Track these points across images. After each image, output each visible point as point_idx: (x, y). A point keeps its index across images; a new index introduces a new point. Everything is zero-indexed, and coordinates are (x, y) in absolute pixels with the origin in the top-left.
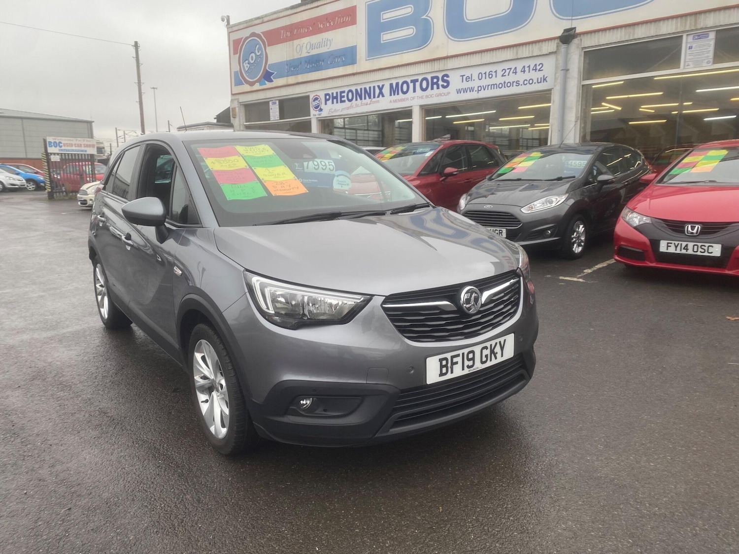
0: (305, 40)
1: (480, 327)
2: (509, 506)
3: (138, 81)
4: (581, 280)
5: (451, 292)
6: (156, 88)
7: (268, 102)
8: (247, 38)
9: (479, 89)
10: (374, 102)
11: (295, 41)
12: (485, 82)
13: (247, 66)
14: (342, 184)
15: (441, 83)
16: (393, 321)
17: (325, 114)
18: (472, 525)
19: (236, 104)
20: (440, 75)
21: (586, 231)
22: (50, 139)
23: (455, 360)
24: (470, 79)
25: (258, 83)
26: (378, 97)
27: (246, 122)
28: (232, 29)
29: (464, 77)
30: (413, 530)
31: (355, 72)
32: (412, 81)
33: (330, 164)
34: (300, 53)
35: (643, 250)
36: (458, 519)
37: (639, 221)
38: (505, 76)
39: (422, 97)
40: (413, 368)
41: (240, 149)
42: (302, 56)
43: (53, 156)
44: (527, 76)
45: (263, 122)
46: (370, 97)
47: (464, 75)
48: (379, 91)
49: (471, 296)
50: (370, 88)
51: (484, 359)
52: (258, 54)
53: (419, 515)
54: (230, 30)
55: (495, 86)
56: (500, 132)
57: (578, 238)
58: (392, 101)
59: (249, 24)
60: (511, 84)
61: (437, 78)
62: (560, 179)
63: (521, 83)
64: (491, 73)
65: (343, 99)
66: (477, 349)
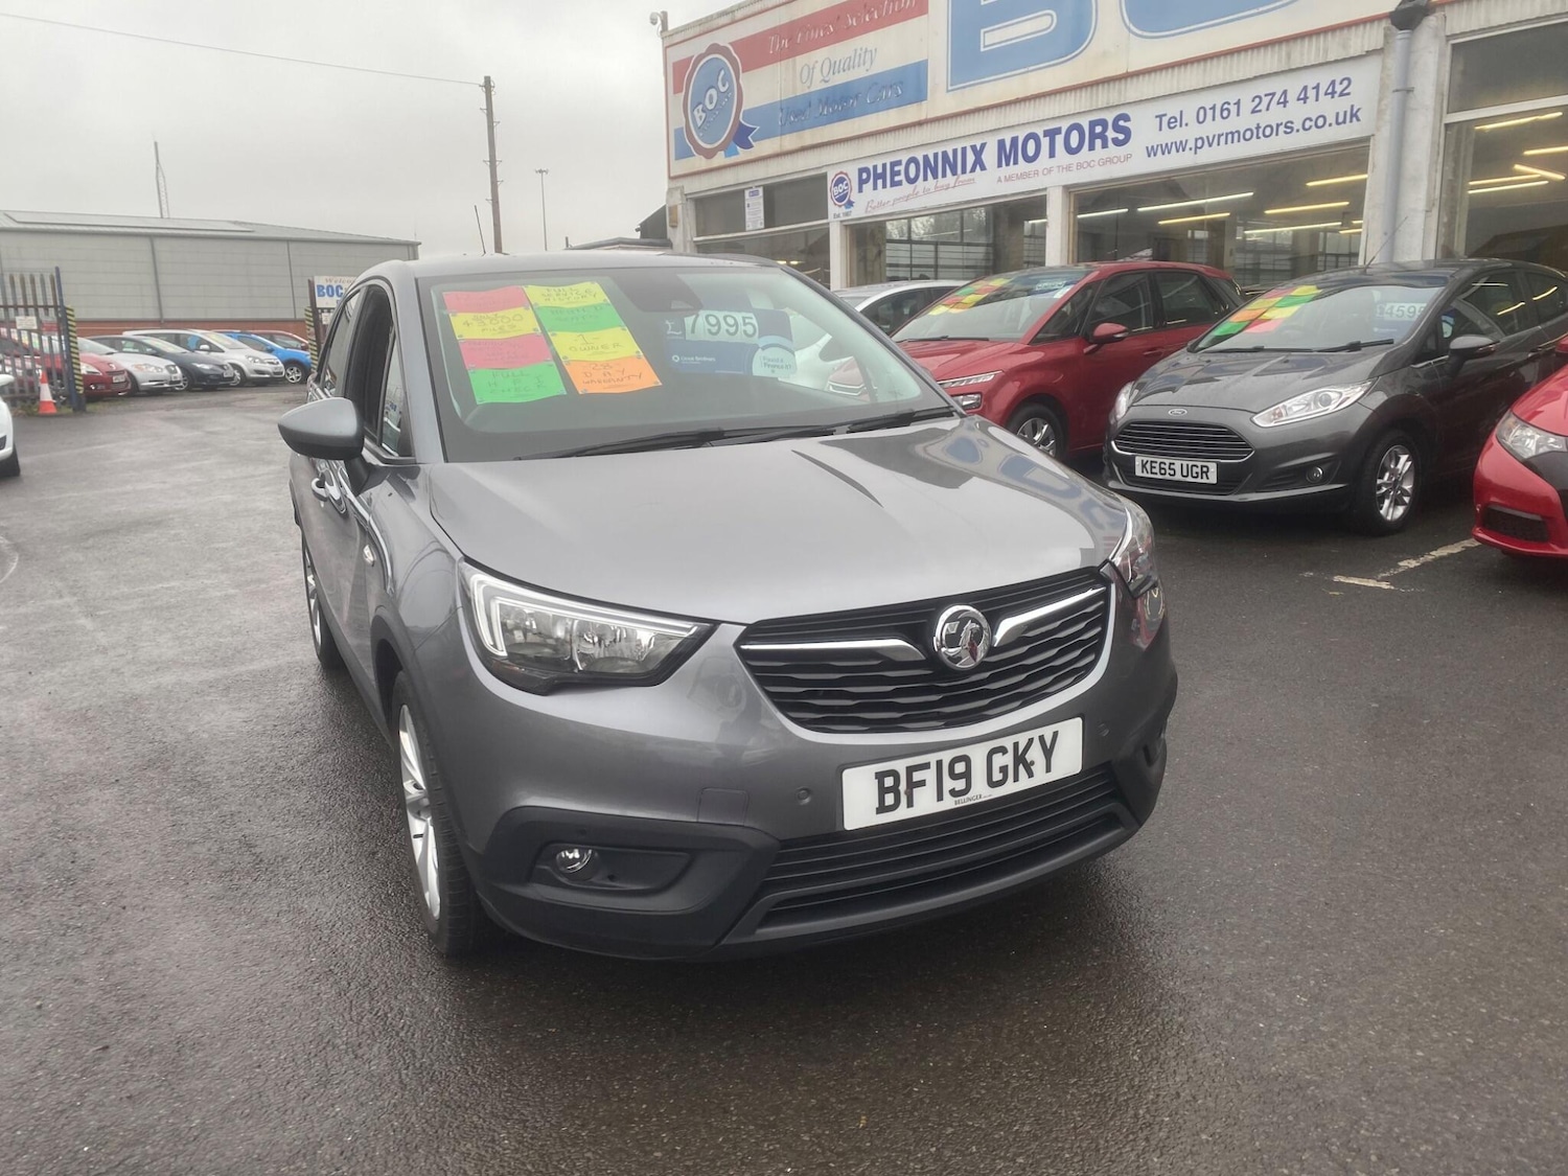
0: (820, 55)
1: (986, 702)
2: (1027, 1128)
3: (490, 156)
4: (1385, 585)
5: (913, 619)
6: (546, 172)
7: (743, 191)
8: (701, 57)
9: (1201, 143)
10: (964, 183)
11: (798, 58)
12: (1211, 128)
13: (701, 117)
14: (774, 366)
15: (1111, 134)
16: (762, 682)
17: (859, 212)
18: (922, 1168)
19: (677, 199)
20: (1110, 117)
21: (1417, 470)
22: (320, 281)
23: (917, 776)
24: (1178, 124)
25: (723, 152)
26: (973, 170)
27: (698, 236)
28: (671, 39)
29: (1165, 120)
30: (781, 1166)
31: (923, 117)
32: (1046, 133)
33: (747, 321)
34: (808, 84)
35: (1542, 517)
36: (895, 1150)
37: (1538, 447)
38: (1260, 111)
39: (1068, 168)
40: (809, 792)
41: (534, 292)
42: (813, 89)
43: (327, 314)
44: (1312, 109)
45: (730, 235)
46: (954, 173)
47: (1165, 115)
48: (974, 158)
49: (960, 630)
50: (955, 151)
51: (997, 776)
52: (723, 89)
53: (808, 1131)
54: (669, 42)
55: (1236, 135)
56: (1271, 241)
57: (1395, 484)
58: (1003, 179)
59: (705, 26)
60: (1274, 129)
61: (1103, 123)
62: (1354, 347)
63: (1297, 125)
64: (1226, 106)
65: (897, 179)
66: (978, 754)
